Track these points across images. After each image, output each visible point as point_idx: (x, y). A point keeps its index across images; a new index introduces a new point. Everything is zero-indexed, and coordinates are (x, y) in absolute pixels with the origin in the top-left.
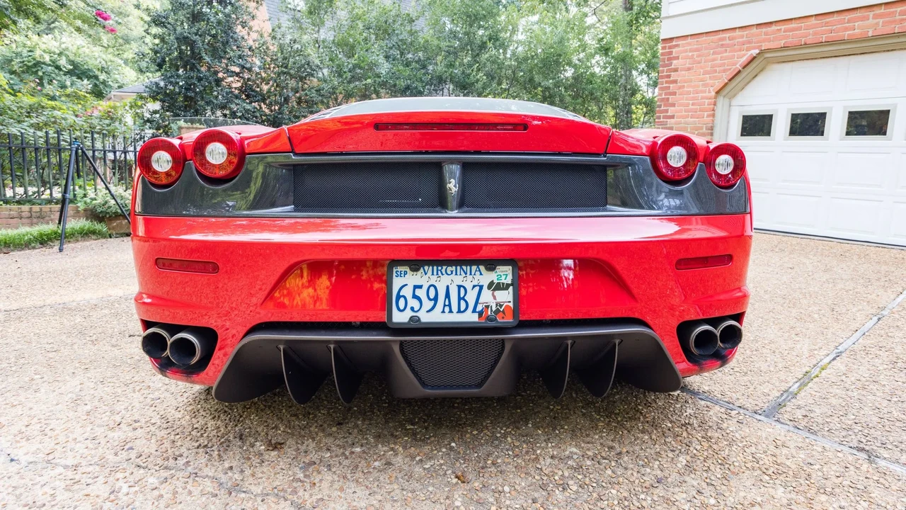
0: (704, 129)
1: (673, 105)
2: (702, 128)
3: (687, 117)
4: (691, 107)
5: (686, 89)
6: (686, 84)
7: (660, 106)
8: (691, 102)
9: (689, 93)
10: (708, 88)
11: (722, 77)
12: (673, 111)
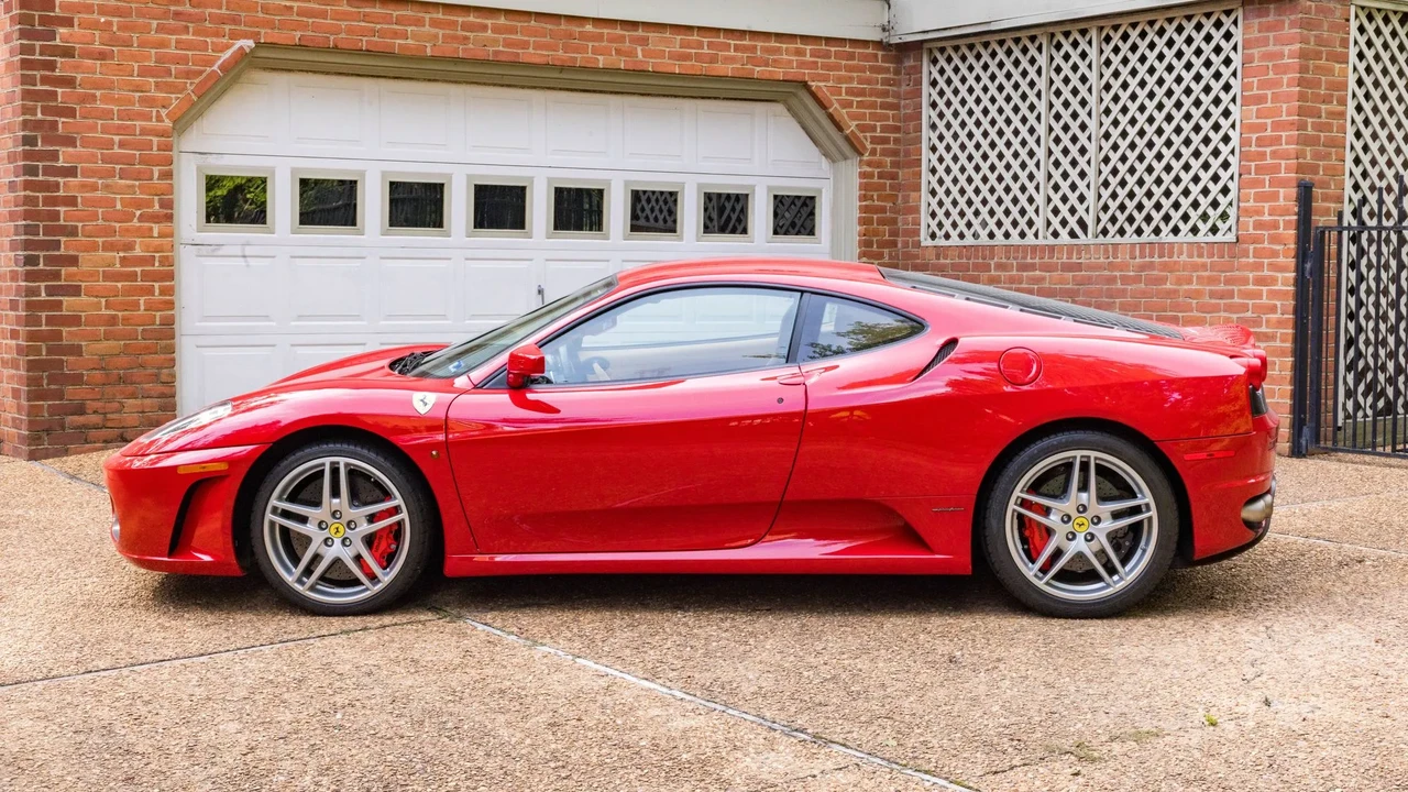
0: (157, 207)
1: (70, 142)
2: (149, 204)
3: (111, 174)
4: (117, 150)
5: (99, 105)
6: (98, 93)
7: (33, 141)
8: (116, 138)
9: (108, 115)
10: (154, 110)
11: (185, 89)
12: (71, 155)
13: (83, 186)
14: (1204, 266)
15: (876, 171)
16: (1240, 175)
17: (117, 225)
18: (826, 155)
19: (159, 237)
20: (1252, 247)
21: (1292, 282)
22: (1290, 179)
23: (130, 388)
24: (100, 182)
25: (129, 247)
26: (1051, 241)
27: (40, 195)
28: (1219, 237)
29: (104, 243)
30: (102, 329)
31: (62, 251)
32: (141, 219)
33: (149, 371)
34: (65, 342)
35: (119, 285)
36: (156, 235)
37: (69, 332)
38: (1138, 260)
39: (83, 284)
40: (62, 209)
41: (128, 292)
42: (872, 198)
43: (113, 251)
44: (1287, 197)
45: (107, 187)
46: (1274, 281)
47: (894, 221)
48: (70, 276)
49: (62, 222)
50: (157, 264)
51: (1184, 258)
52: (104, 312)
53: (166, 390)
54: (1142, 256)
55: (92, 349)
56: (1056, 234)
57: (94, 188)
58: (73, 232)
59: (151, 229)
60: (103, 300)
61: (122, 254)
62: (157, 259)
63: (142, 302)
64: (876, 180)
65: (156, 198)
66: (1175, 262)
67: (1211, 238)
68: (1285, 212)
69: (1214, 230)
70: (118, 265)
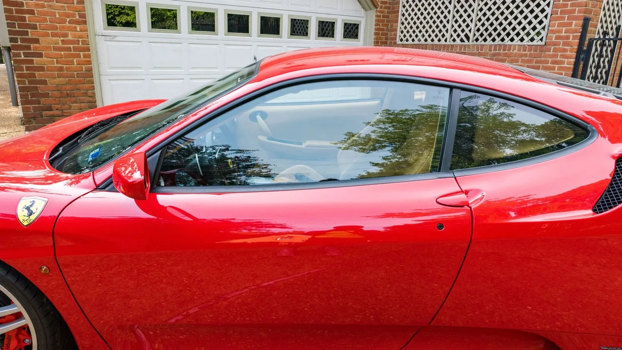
0: (78, 17)
2: (74, 15)
13: (37, 5)
14: (526, 55)
15: (382, 14)
16: (551, 15)
17: (58, 25)
18: (363, 8)
19: (80, 31)
20: (553, 47)
21: (573, 63)
22: (581, 16)
23: (74, 99)
24: (46, 3)
25: (66, 35)
26: (452, 43)
27: (13, 8)
28: (534, 43)
29: (52, 33)
30: (56, 73)
31: (30, 36)
32: (70, 22)
33: (82, 91)
34: (37, 78)
35: (63, 53)
36: (78, 30)
37: (40, 74)
38: (493, 52)
39: (43, 52)
40: (27, 16)
41: (67, 56)
42: (379, 25)
43: (56, 37)
44: (577, 25)
45: (50, 6)
46: (563, 62)
47: (387, 34)
48: (35, 48)
49: (27, 22)
50: (80, 44)
51: (516, 51)
52: (56, 65)
53: (91, 99)
54: (495, 50)
55: (53, 82)
56: (454, 40)
57: (43, 6)
58: (34, 27)
59: (76, 27)
60: (55, 60)
61: (62, 39)
62: (80, 42)
63: (75, 61)
64: (381, 18)
65: (77, 13)
66: (511, 53)
67: (530, 43)
68: (575, 31)
69: (532, 40)
70: (61, 44)
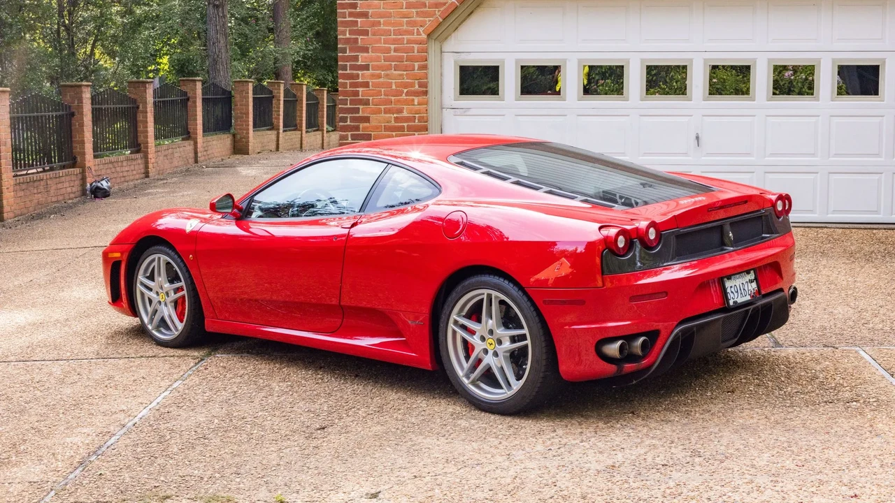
0: (417, 87)
1: (366, 50)
2: (412, 85)
3: (389, 68)
4: (393, 53)
5: (382, 27)
6: (382, 20)
7: (344, 51)
8: (393, 47)
9: (388, 33)
10: (416, 28)
11: (435, 14)
12: (366, 58)
13: (373, 76)
17: (393, 98)
19: (418, 105)
24: (383, 73)
25: (400, 111)
27: (348, 81)
29: (385, 109)
31: (361, 114)
32: (407, 94)
35: (394, 133)
36: (416, 103)
39: (373, 133)
40: (361, 90)
43: (390, 113)
45: (387, 75)
48: (364, 129)
49: (360, 97)
50: (417, 121)
57: (379, 76)
58: (367, 103)
59: (413, 100)
62: (417, 118)
65: (416, 81)
70: (393, 122)
